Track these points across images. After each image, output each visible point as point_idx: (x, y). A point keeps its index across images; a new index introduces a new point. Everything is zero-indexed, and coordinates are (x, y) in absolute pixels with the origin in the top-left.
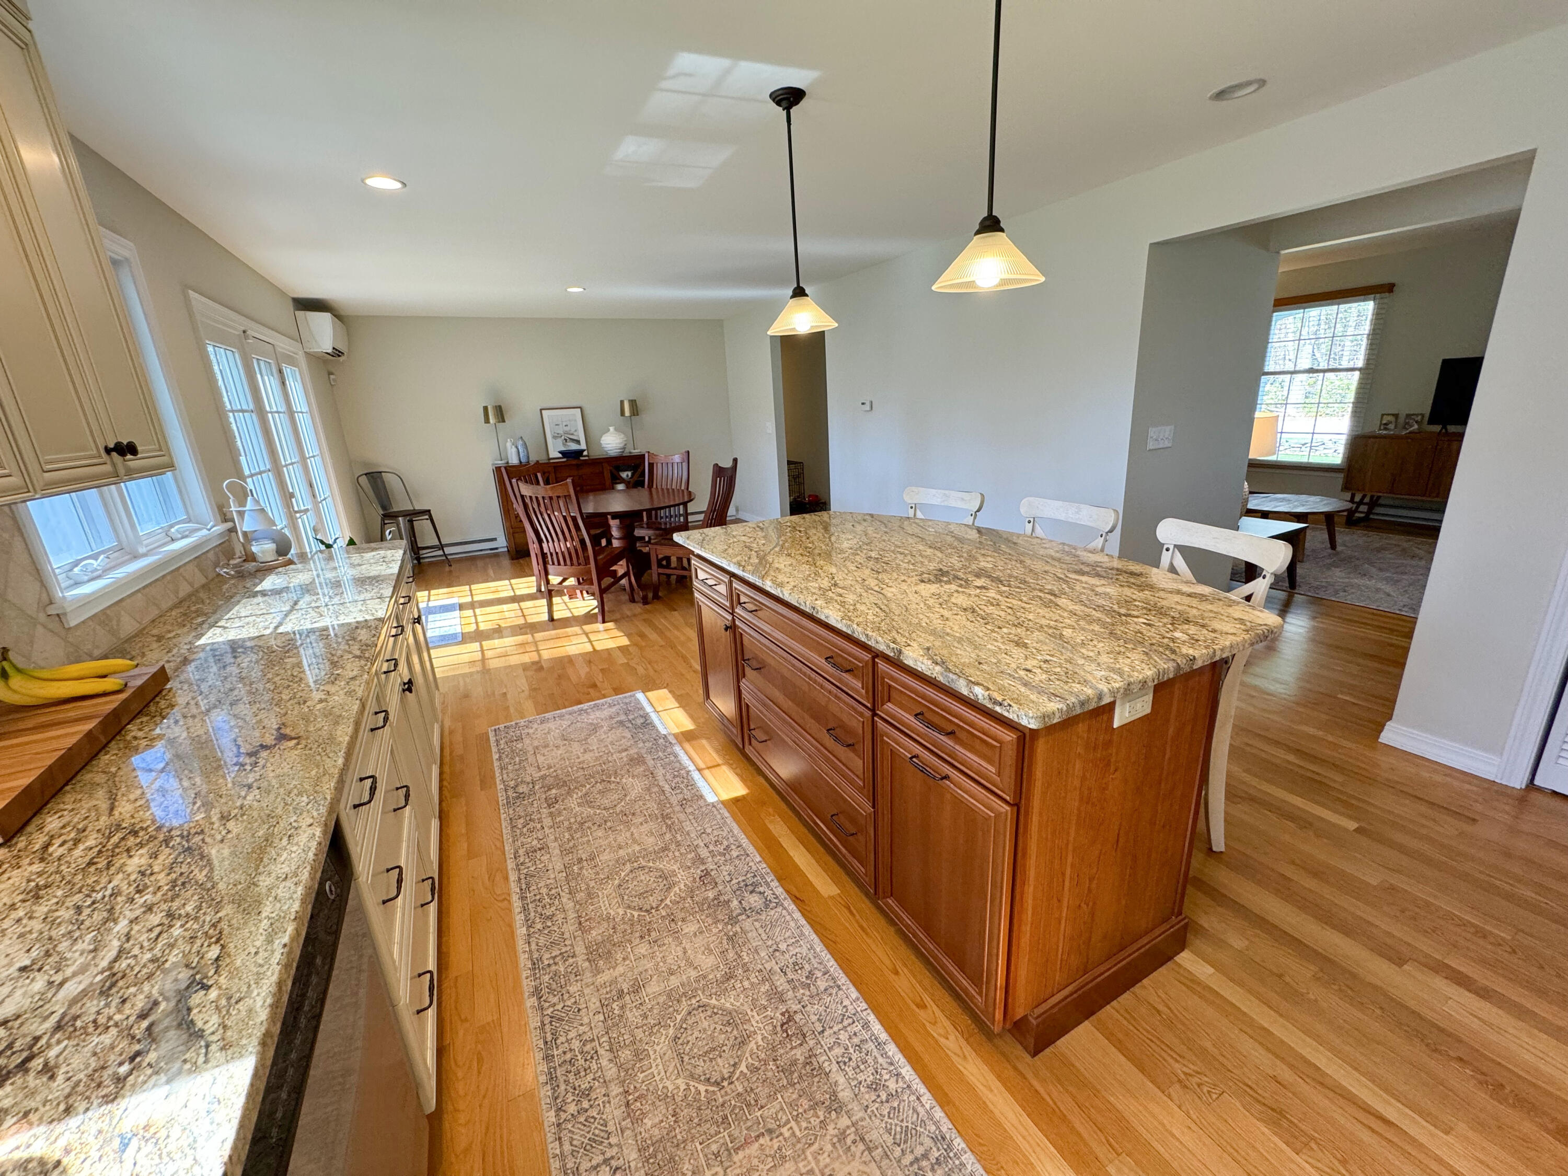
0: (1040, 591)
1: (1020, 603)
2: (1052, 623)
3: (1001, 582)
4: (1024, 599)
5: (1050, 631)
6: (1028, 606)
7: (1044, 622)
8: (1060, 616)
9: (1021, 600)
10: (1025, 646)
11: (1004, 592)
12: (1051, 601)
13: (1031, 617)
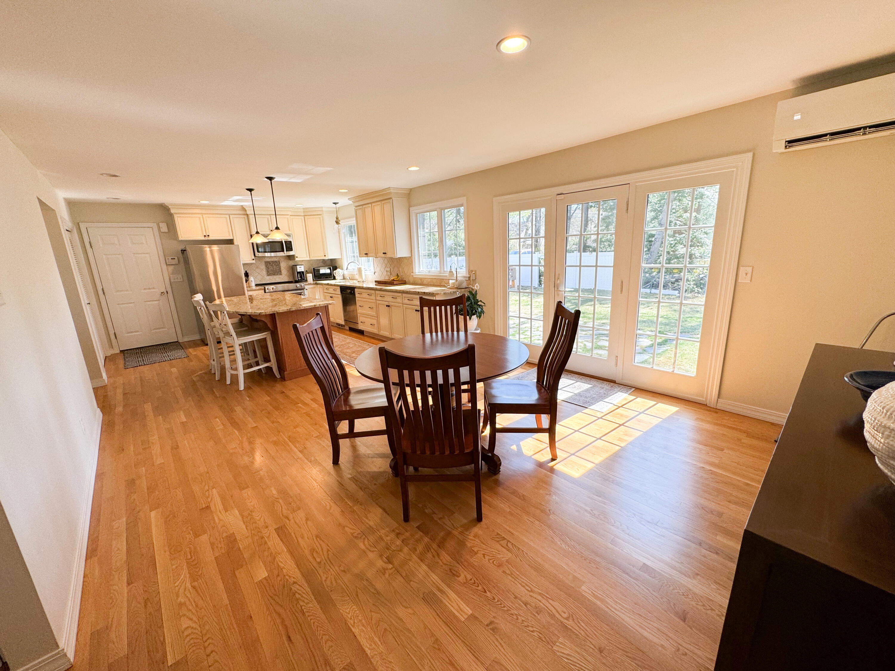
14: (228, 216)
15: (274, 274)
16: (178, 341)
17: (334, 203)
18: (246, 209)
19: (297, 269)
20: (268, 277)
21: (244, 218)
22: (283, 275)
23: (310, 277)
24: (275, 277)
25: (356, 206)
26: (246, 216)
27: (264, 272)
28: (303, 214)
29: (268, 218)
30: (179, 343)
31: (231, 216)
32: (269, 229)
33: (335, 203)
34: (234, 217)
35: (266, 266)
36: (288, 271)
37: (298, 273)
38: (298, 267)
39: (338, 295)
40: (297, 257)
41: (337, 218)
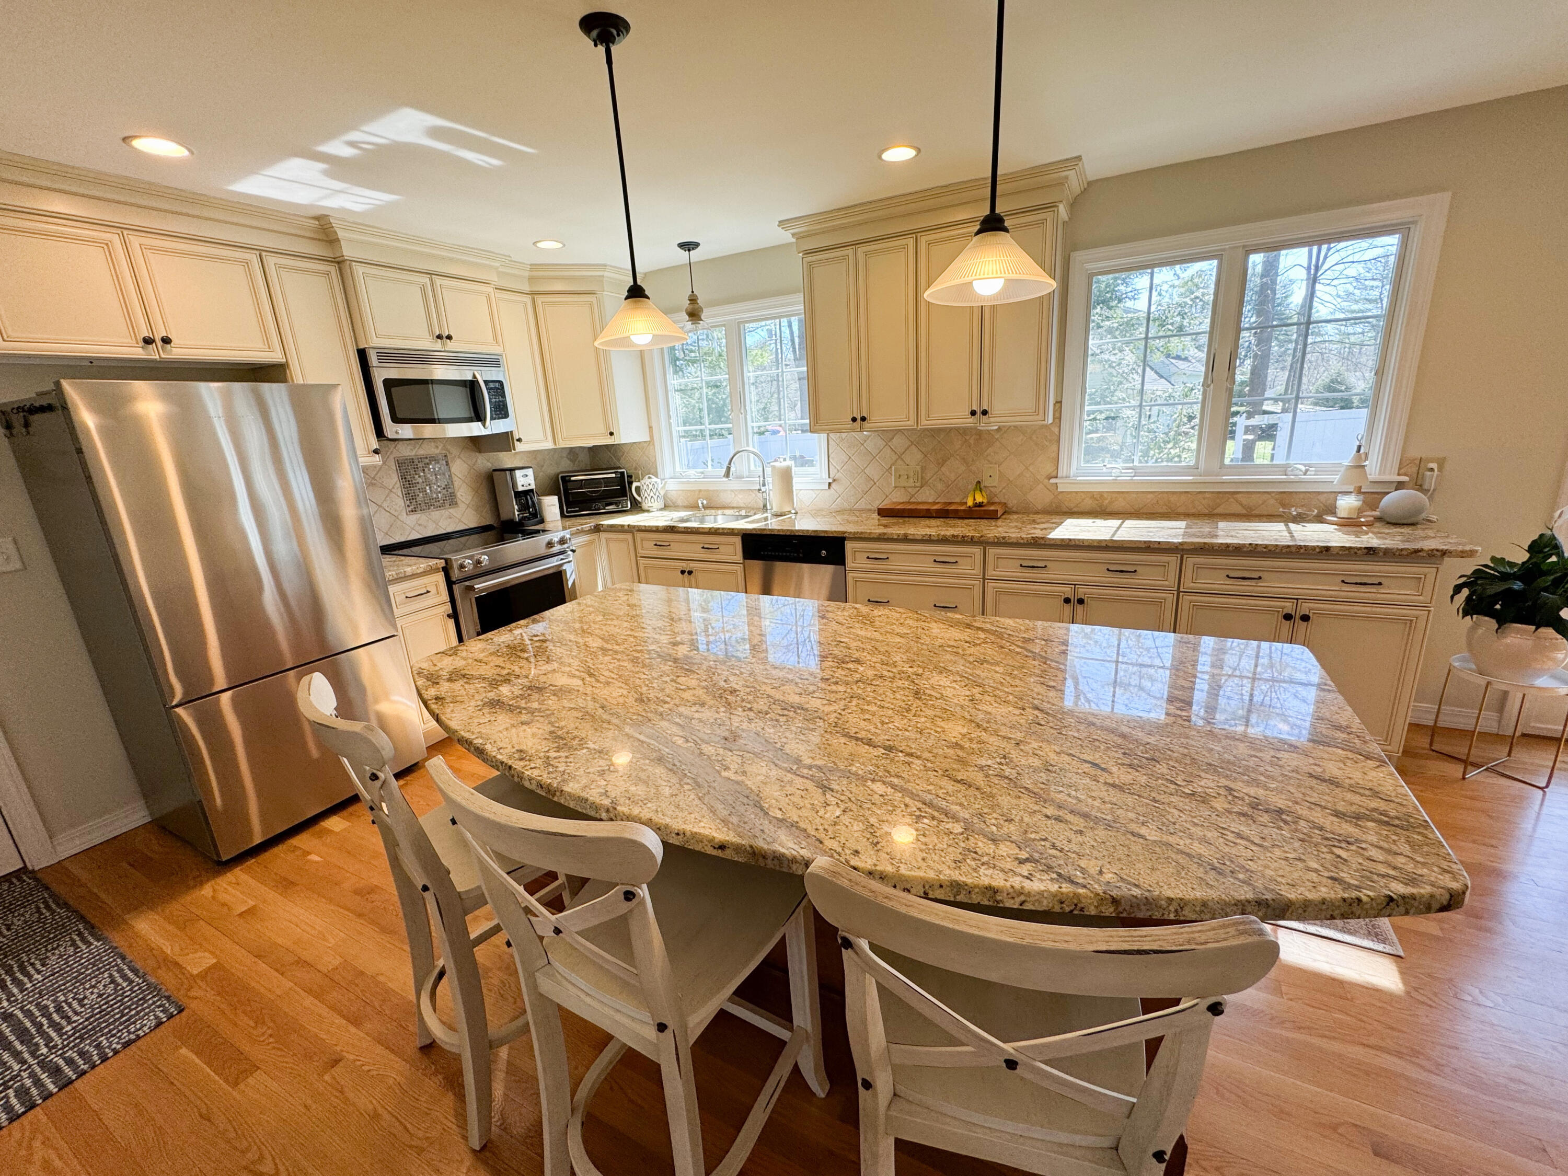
0: (616, 652)
1: (636, 634)
2: (609, 622)
3: (660, 656)
4: (632, 639)
5: (612, 617)
6: (629, 633)
7: (615, 622)
8: (602, 630)
9: (635, 637)
10: (629, 605)
11: (652, 643)
12: (607, 642)
13: (626, 624)
14: (253, 258)
15: (430, 504)
16: (24, 869)
17: (682, 246)
18: (341, 234)
19: (514, 484)
20: (414, 518)
21: (328, 274)
22: (462, 507)
23: (551, 505)
24: (435, 514)
25: (808, 253)
26: (333, 269)
27: (398, 502)
28: (527, 288)
29: (423, 289)
30: (32, 874)
31: (270, 261)
32: (431, 331)
33: (688, 246)
34: (285, 267)
35: (403, 477)
36: (476, 491)
37: (518, 494)
38: (518, 474)
39: (735, 567)
40: (519, 440)
41: (693, 300)
